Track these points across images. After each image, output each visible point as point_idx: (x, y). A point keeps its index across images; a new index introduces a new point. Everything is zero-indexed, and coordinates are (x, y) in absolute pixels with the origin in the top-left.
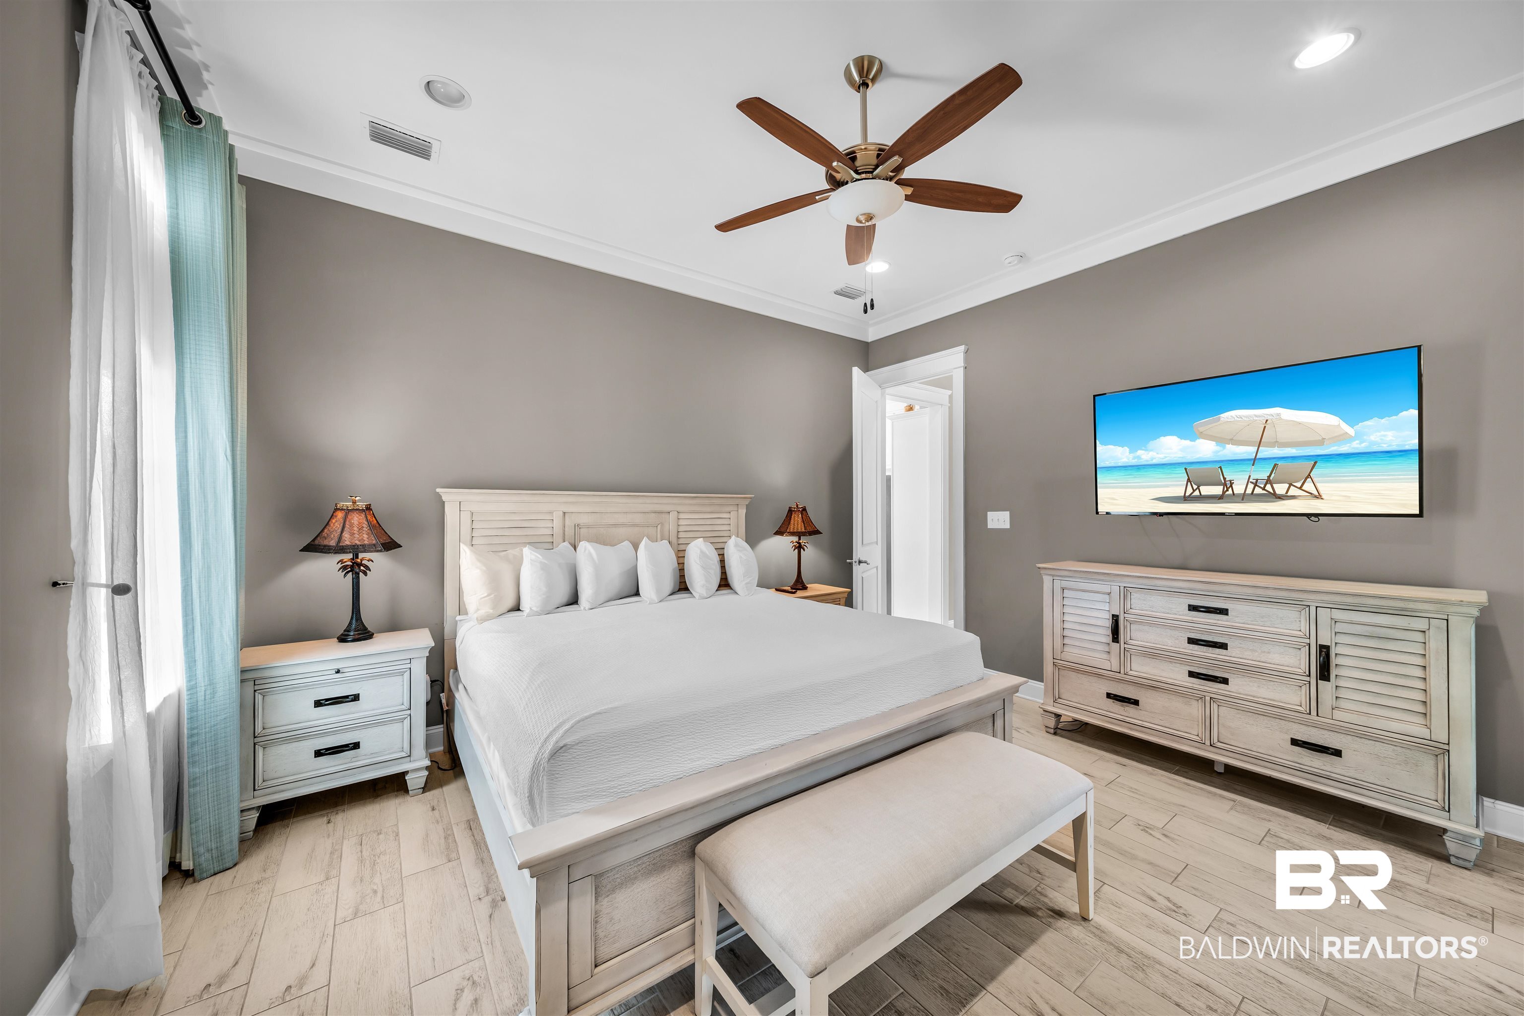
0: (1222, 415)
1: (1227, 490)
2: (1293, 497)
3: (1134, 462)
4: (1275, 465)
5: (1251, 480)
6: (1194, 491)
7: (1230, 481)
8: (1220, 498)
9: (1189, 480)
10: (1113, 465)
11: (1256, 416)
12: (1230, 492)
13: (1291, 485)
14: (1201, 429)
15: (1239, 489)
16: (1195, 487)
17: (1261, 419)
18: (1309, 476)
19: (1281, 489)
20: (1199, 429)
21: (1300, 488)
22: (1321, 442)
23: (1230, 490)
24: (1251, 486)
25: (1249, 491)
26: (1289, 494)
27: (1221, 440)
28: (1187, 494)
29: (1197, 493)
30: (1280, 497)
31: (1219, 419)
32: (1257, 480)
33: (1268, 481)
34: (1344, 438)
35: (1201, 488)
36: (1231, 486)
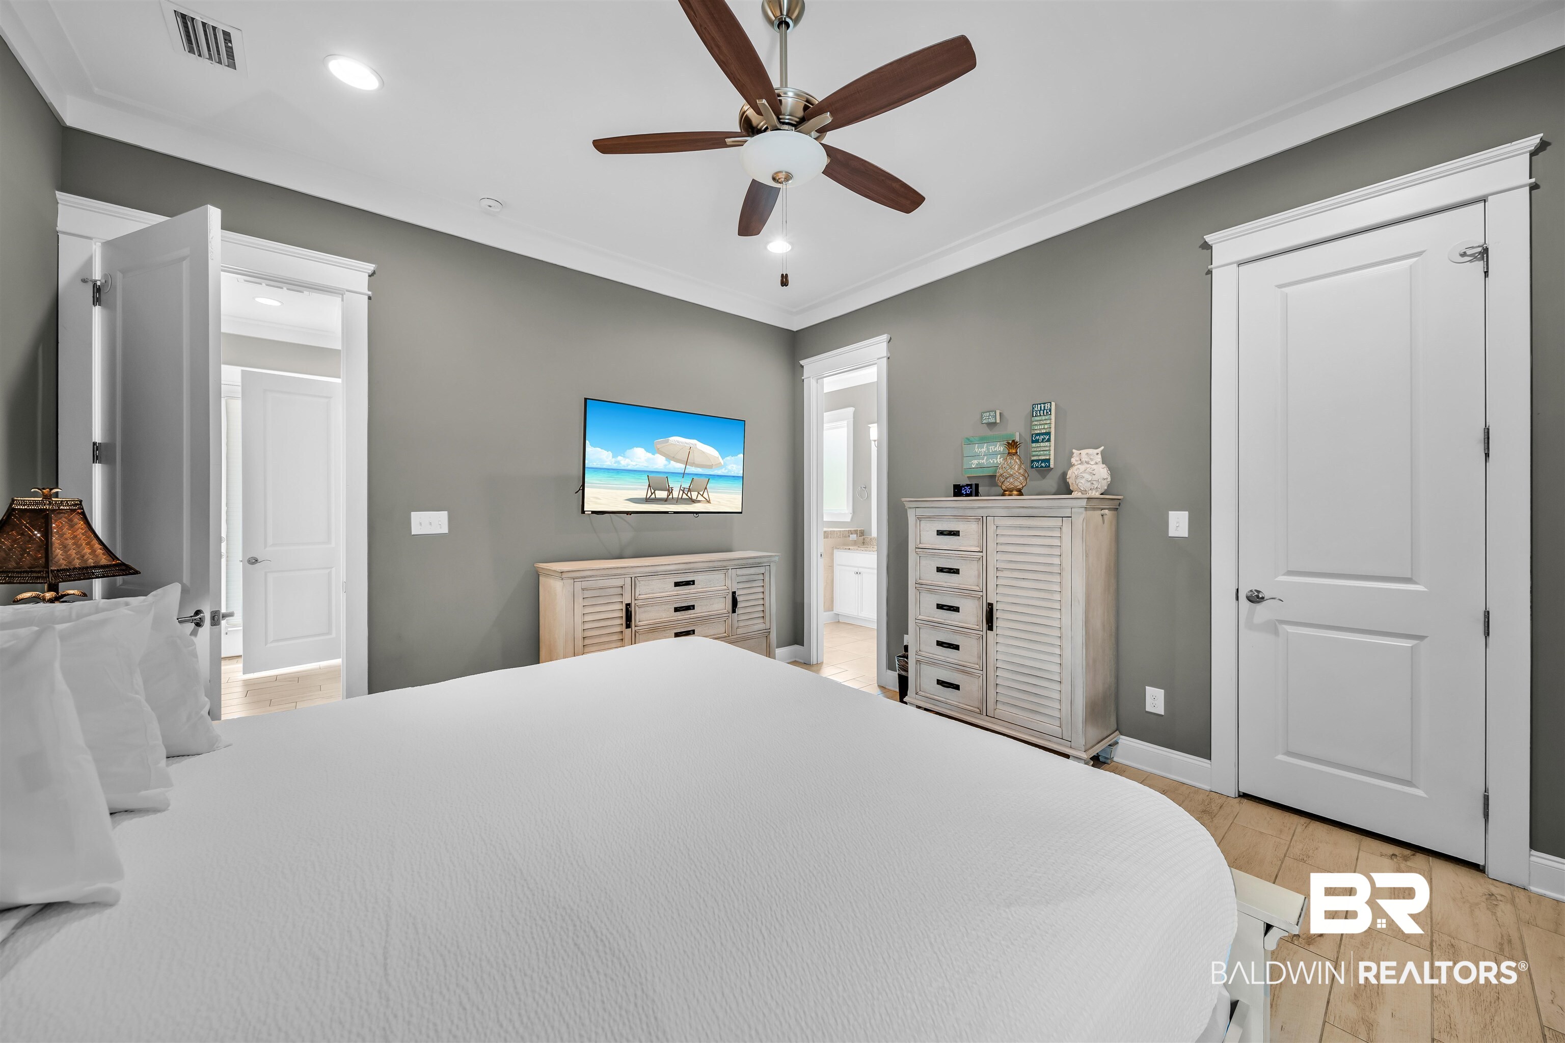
0: (670, 438)
1: (670, 495)
2: (699, 501)
3: (615, 466)
4: (693, 479)
5: (681, 488)
6: (652, 494)
7: (672, 488)
8: (665, 501)
9: (649, 485)
10: (599, 466)
11: (686, 443)
12: (671, 496)
13: (699, 493)
14: (659, 446)
15: (675, 494)
16: (653, 491)
17: (688, 446)
18: (706, 488)
19: (694, 495)
20: (658, 446)
21: (702, 496)
22: (710, 467)
23: (671, 494)
24: (681, 492)
25: (680, 497)
26: (698, 499)
27: (670, 457)
28: (648, 497)
29: (653, 496)
30: (694, 501)
31: (668, 441)
32: (684, 488)
33: (689, 490)
34: (719, 466)
35: (656, 492)
36: (672, 492)
